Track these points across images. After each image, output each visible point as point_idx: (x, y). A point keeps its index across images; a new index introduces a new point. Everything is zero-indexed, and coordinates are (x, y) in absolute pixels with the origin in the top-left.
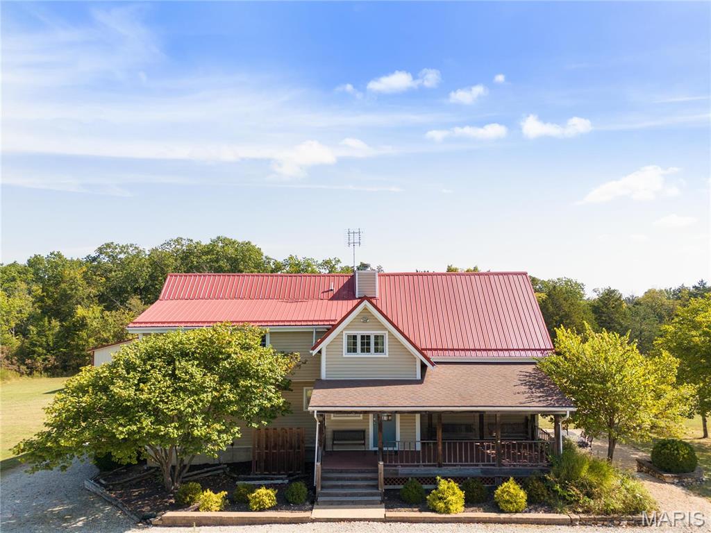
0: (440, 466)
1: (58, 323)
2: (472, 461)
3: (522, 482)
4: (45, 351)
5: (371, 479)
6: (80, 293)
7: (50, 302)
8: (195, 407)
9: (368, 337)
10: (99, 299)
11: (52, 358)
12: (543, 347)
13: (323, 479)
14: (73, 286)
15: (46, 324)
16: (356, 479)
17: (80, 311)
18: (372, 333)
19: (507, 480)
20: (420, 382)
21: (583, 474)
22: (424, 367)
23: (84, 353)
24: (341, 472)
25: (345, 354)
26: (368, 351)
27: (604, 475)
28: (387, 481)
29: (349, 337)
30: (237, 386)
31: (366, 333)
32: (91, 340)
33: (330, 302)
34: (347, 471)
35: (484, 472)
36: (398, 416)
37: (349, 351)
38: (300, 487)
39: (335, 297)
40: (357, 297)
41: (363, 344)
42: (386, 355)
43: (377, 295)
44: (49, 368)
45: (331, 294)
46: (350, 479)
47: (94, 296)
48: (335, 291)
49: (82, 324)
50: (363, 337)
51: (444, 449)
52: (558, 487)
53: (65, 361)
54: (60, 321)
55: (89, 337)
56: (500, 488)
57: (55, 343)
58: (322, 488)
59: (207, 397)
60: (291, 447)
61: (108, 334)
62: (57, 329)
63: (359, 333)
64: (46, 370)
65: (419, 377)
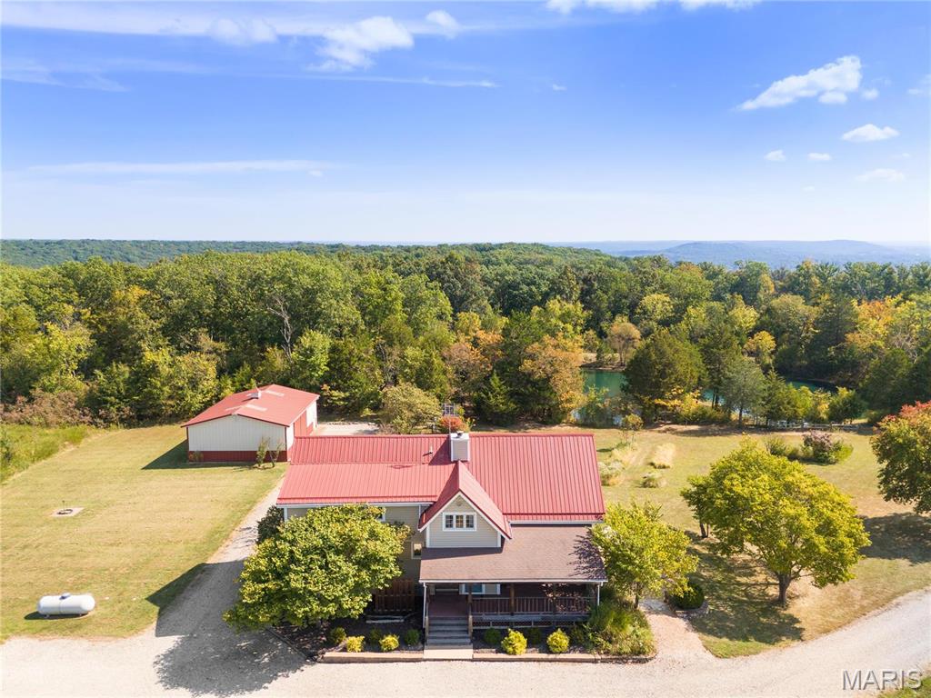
0: (512, 614)
1: (127, 369)
2: (535, 610)
3: (567, 631)
4: (117, 400)
5: (464, 625)
6: (142, 327)
7: (104, 329)
8: (344, 591)
9: (462, 517)
10: (163, 333)
11: (127, 409)
12: (597, 512)
13: (430, 625)
14: (133, 320)
15: (115, 370)
16: (453, 625)
17: (149, 356)
18: (465, 514)
19: (556, 630)
20: (499, 550)
21: (608, 627)
22: (503, 539)
23: (158, 402)
24: (442, 619)
25: (445, 529)
26: (462, 526)
27: (622, 627)
28: (474, 624)
29: (447, 517)
30: (370, 569)
31: (459, 514)
32: (166, 389)
33: (430, 467)
34: (446, 619)
35: (543, 618)
36: (484, 586)
37: (447, 526)
38: (415, 633)
39: (434, 462)
40: (452, 460)
41: (457, 522)
42: (475, 529)
43: (469, 460)
44: (126, 419)
45: (431, 457)
46: (449, 625)
47: (157, 330)
48: (434, 453)
49: (153, 370)
50: (457, 517)
51: (515, 603)
52: (590, 635)
53: (139, 410)
54: (130, 366)
55: (163, 384)
56: (551, 636)
57: (127, 391)
58: (430, 632)
59: (351, 582)
60: (404, 593)
61: (182, 382)
62: (127, 375)
63: (454, 514)
64: (122, 420)
65: (499, 546)
